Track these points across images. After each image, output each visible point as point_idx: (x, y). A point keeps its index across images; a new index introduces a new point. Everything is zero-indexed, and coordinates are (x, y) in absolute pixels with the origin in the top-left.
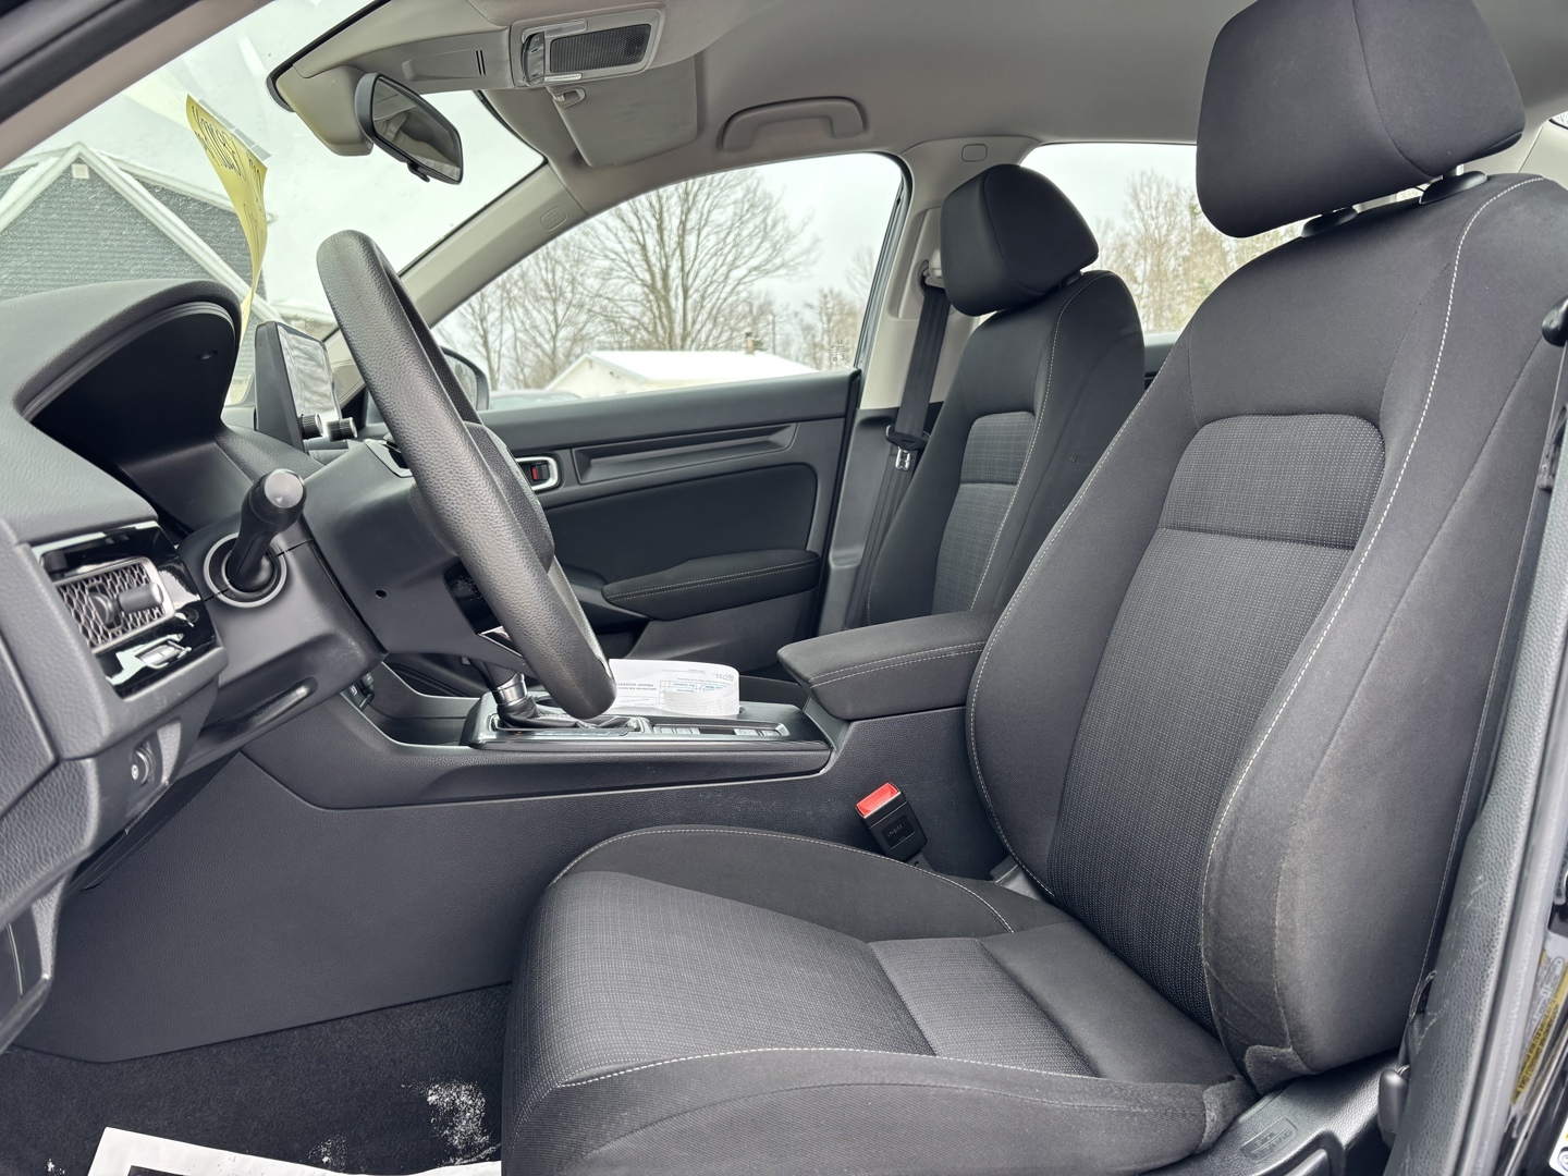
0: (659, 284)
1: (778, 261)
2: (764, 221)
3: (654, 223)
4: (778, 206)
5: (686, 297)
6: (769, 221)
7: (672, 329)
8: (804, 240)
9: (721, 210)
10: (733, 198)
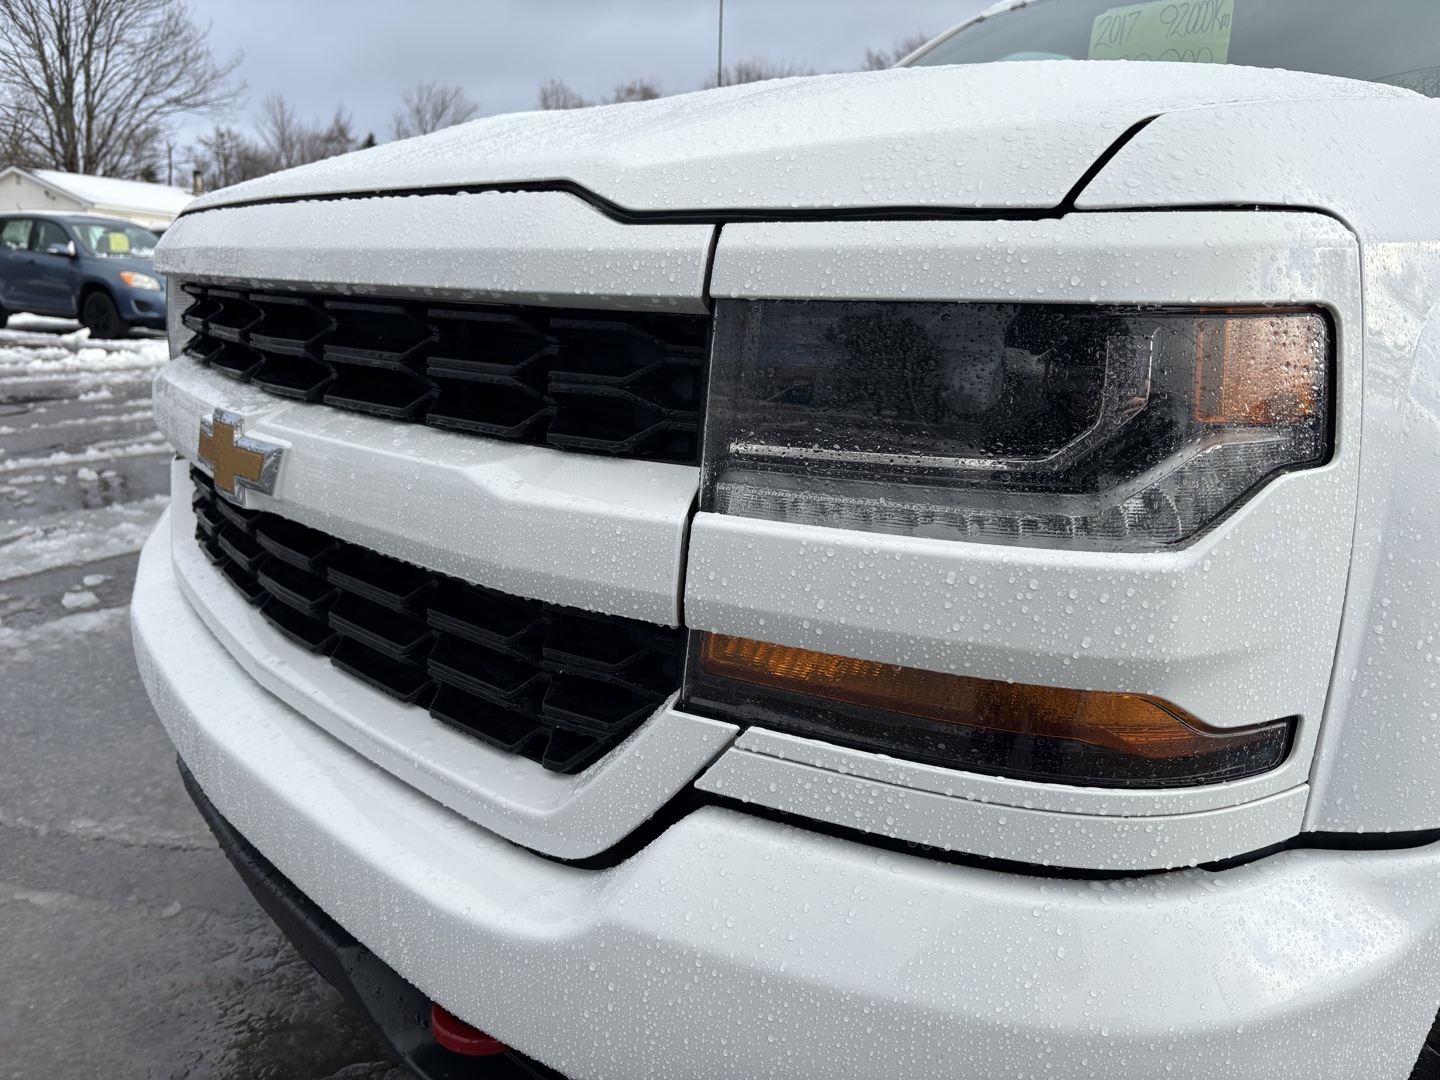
0: (59, 95)
1: (200, 98)
2: (185, 53)
3: (53, 28)
4: (203, 41)
5: (91, 117)
6: (190, 54)
7: (75, 148)
8: (232, 81)
9: (136, 31)
10: (150, 20)
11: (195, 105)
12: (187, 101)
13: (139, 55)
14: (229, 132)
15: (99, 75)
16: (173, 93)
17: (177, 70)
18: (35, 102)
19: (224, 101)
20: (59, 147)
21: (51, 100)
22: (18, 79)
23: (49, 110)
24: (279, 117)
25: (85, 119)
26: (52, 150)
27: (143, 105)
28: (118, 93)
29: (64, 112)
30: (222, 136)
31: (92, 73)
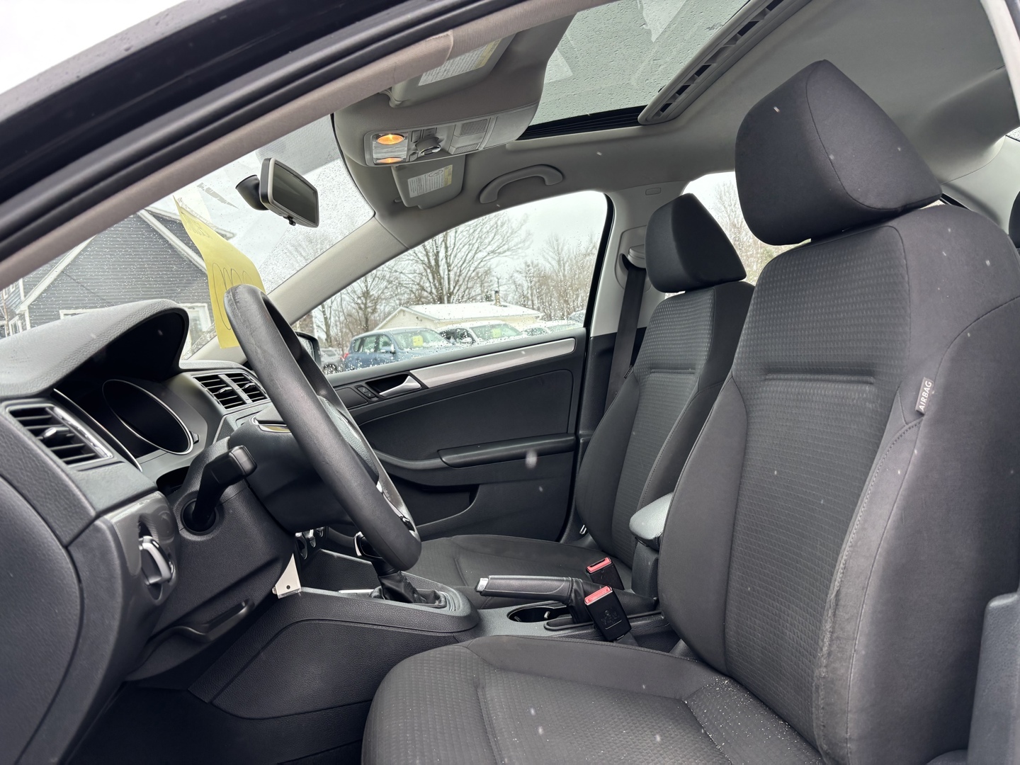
1: (506, 247)
5: (449, 270)
7: (442, 289)
8: (522, 233)
11: (505, 252)
12: (498, 251)
13: (471, 231)
14: (532, 263)
15: (452, 247)
16: (490, 248)
17: (493, 234)
18: (420, 268)
19: (520, 246)
20: (434, 291)
21: (430, 267)
22: (412, 258)
23: (429, 271)
24: (556, 248)
25: (446, 273)
26: (431, 293)
27: (475, 258)
28: (463, 254)
29: (435, 271)
30: (529, 266)
31: (448, 245)
